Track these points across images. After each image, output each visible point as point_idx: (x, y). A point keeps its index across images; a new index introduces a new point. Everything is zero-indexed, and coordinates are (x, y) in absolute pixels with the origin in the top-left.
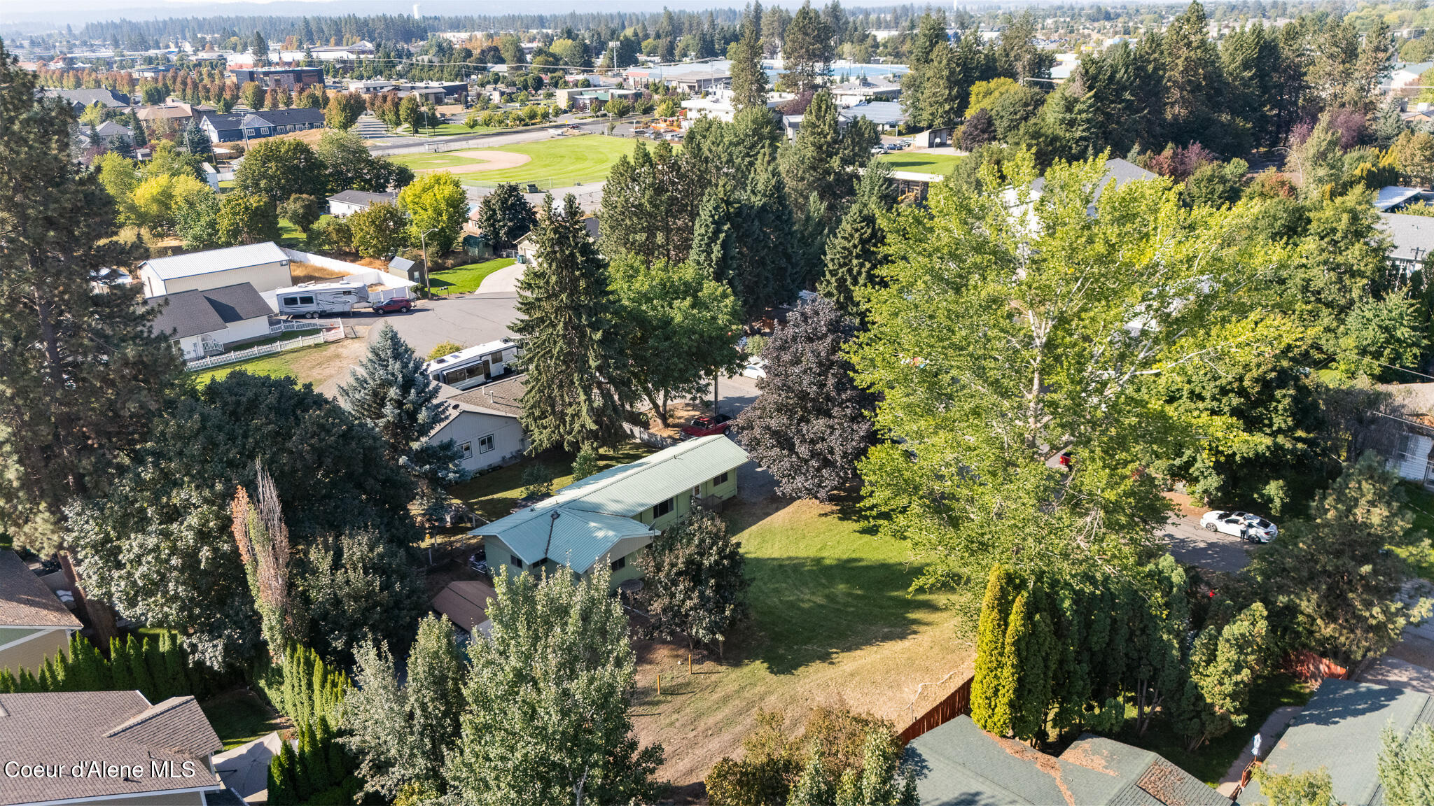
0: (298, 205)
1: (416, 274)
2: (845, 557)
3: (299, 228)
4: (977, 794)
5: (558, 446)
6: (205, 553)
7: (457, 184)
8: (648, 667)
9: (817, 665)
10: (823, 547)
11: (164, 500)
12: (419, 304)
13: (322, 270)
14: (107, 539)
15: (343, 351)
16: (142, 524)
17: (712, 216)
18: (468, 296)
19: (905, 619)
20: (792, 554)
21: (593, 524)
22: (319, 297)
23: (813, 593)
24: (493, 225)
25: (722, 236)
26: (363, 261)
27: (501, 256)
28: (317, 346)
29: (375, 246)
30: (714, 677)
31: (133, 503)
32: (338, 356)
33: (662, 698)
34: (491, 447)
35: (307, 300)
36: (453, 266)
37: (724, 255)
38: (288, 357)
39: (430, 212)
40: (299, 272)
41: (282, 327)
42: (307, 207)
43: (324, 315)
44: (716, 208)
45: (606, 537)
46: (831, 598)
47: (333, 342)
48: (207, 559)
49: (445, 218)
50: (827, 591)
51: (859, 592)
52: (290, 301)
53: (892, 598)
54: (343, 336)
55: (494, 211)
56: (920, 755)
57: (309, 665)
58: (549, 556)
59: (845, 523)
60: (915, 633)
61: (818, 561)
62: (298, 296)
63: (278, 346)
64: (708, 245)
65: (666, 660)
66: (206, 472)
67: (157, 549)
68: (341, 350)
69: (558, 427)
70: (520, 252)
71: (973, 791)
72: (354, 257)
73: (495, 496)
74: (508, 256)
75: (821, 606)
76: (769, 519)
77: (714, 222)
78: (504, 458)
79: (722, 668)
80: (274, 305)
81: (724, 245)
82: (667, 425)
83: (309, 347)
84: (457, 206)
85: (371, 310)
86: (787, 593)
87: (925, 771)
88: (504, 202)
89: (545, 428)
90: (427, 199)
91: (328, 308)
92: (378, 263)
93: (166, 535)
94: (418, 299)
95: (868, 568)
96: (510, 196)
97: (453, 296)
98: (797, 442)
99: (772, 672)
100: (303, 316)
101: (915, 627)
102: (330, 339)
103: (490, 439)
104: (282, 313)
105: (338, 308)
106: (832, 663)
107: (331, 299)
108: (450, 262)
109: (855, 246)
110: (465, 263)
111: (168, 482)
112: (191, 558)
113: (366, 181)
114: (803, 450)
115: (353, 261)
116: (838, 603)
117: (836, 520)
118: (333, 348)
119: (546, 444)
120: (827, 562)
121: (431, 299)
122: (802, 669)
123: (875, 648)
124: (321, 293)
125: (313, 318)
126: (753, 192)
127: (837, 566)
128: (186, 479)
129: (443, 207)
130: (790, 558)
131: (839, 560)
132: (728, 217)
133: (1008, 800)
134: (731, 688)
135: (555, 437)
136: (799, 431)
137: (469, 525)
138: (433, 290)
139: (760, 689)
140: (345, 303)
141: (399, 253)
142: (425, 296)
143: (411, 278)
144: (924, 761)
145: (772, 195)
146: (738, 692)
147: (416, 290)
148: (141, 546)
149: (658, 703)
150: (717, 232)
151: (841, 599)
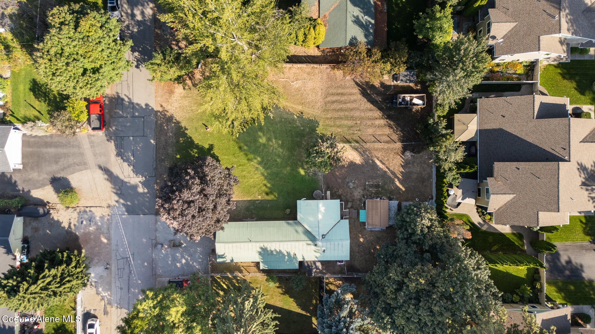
9: (306, 116)
87: (353, 37)
99: (319, 125)
106: (302, 113)
116: (270, 135)
122: (311, 118)
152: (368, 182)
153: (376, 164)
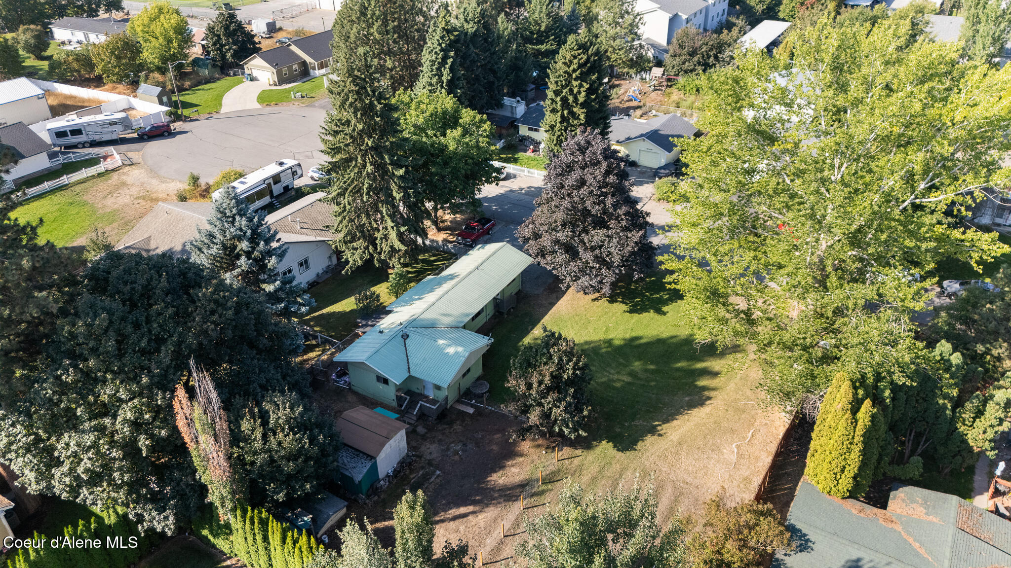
0: (28, 35)
1: (165, 99)
2: (628, 336)
3: (33, 56)
4: (859, 560)
5: (369, 263)
6: (143, 442)
7: (177, 12)
8: (521, 459)
9: (649, 439)
10: (607, 330)
11: (91, 398)
12: (177, 126)
13: (72, 97)
14: (38, 440)
15: (129, 179)
16: (72, 423)
17: (440, 45)
18: (216, 116)
19: (696, 386)
20: (587, 339)
21: (441, 342)
22: (88, 129)
23: (618, 373)
24: (219, 49)
25: (450, 61)
26: (106, 87)
27: (229, 75)
28: (100, 175)
29: (117, 74)
30: (576, 461)
31: (57, 404)
32: (124, 184)
33: (544, 487)
34: (307, 267)
35: (77, 132)
36: (191, 87)
37: (452, 78)
38: (78, 188)
39: (161, 40)
40: (53, 101)
41: (61, 159)
42: (37, 37)
43: (94, 144)
44: (442, 37)
45: (456, 353)
46: (632, 374)
47: (113, 170)
48: (147, 446)
49: (175, 45)
50: (627, 369)
51: (652, 367)
52: (60, 134)
53: (678, 369)
54: (120, 163)
55: (219, 36)
56: (800, 531)
57: (264, 523)
58: (413, 374)
59: (615, 305)
60: (709, 398)
61: (609, 342)
62: (68, 129)
63: (65, 179)
64: (439, 69)
65: (532, 451)
66: (125, 365)
67: (95, 446)
68: (124, 178)
69: (367, 248)
70: (247, 72)
71: (854, 557)
72: (97, 82)
73: (325, 311)
74: (235, 75)
75: (629, 383)
76: (555, 308)
77: (442, 50)
78: (318, 275)
79: (578, 452)
80: (47, 138)
81: (451, 69)
82: (439, 230)
83: (93, 177)
84: (183, 35)
85: (135, 135)
86: (599, 375)
87: (810, 544)
88: (227, 28)
89: (356, 249)
90: (157, 28)
91: (97, 138)
92: (121, 87)
93: (101, 430)
94: (174, 122)
95: (649, 344)
96: (231, 23)
97: (203, 116)
98: (581, 250)
99: (618, 450)
100: (75, 146)
101: (706, 393)
102: (110, 167)
103: (306, 261)
104: (55, 145)
105: (106, 137)
106: (660, 435)
107: (99, 129)
108: (187, 84)
109: (574, 71)
110: (199, 83)
111: (90, 381)
112: (130, 449)
113: (79, 7)
114: (586, 256)
115: (97, 87)
116: (640, 379)
117: (607, 304)
118: (115, 176)
119: (360, 262)
120: (617, 342)
121: (185, 121)
122: (640, 444)
123: (686, 417)
124: (89, 124)
125: (84, 147)
126: (466, 20)
127: (625, 345)
128: (109, 376)
129: (172, 34)
130: (586, 343)
131: (625, 339)
132: (452, 45)
133: (884, 562)
134: (594, 469)
135: (367, 256)
136: (582, 241)
137: (314, 342)
138: (186, 112)
139: (616, 467)
140: (112, 132)
141: (142, 79)
142: (179, 118)
143: (161, 103)
144: (805, 535)
145: (479, 21)
146: (600, 472)
147: (170, 114)
148: (78, 445)
149: (542, 493)
150: (445, 59)
151: (641, 375)
152: (438, 476)
153: (466, 506)
